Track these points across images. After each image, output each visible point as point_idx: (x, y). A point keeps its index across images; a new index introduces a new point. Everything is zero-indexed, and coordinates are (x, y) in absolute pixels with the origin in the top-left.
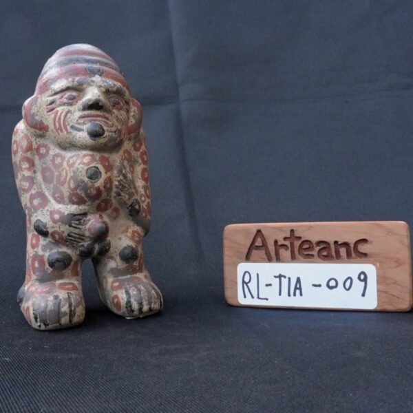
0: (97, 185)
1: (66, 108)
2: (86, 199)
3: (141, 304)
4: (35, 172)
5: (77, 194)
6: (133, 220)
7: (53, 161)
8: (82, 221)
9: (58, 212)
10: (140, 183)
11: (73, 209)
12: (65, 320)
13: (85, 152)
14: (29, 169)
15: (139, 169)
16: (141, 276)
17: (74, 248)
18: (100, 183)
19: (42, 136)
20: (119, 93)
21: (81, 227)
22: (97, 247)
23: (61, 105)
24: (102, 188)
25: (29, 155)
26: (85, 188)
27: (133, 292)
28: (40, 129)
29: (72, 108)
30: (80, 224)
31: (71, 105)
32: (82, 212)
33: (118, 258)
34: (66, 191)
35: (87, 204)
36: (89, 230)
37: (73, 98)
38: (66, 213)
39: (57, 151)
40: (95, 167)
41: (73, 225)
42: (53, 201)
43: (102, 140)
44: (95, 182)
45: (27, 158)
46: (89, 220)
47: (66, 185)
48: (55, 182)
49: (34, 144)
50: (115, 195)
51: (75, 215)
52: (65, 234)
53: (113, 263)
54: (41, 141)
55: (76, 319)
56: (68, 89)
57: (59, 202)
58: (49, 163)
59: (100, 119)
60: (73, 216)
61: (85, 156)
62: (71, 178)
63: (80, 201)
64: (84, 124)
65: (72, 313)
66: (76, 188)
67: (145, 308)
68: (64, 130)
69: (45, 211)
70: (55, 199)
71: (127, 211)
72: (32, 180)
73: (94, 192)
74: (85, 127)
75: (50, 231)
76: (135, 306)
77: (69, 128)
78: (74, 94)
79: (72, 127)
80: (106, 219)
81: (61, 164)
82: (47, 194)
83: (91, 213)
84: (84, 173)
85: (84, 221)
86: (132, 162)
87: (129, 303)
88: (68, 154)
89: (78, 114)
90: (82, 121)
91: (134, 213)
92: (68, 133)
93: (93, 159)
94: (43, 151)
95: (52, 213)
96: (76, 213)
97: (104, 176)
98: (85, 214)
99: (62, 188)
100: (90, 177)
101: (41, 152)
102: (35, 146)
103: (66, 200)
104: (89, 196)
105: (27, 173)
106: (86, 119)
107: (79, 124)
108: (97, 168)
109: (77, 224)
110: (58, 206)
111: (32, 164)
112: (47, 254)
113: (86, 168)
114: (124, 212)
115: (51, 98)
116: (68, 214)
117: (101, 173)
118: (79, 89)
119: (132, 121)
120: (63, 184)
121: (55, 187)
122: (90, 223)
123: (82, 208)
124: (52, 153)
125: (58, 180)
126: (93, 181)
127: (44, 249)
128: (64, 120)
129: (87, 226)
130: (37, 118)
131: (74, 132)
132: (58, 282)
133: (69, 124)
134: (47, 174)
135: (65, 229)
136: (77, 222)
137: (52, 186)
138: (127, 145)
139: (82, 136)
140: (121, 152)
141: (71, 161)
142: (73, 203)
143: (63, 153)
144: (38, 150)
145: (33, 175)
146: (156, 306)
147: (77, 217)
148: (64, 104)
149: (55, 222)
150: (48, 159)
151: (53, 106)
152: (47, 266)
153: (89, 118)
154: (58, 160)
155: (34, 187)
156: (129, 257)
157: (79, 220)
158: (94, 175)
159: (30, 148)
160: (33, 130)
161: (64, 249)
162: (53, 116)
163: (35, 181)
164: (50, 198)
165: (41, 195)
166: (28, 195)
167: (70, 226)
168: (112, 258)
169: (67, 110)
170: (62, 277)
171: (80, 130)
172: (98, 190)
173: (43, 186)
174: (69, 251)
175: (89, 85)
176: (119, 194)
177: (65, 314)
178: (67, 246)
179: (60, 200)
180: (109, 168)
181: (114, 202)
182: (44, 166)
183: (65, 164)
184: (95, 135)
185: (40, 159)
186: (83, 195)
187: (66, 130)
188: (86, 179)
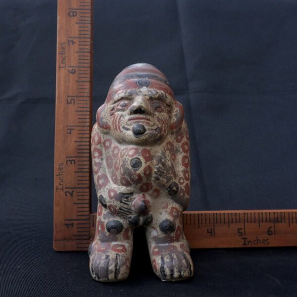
0: (138, 172)
1: (120, 113)
2: (131, 182)
3: (172, 271)
4: (102, 159)
5: (125, 178)
6: (172, 198)
7: (113, 151)
8: (129, 199)
9: (113, 191)
10: (180, 169)
11: (123, 189)
12: (111, 276)
13: (131, 146)
14: (98, 157)
15: (180, 157)
16: (177, 245)
17: (125, 218)
18: (140, 170)
19: (107, 133)
20: (160, 99)
21: (128, 203)
22: (141, 219)
23: (117, 111)
24: (142, 175)
25: (99, 147)
26: (130, 175)
27: (167, 260)
28: (106, 128)
29: (124, 113)
30: (128, 201)
31: (123, 110)
32: (129, 192)
34: (119, 175)
35: (132, 186)
36: (134, 206)
37: (125, 106)
38: (119, 192)
39: (117, 144)
40: (137, 158)
41: (123, 201)
42: (111, 182)
43: (143, 137)
44: (137, 170)
45: (97, 149)
46: (134, 198)
47: (119, 171)
48: (113, 168)
49: (102, 138)
50: (154, 179)
51: (124, 194)
52: (118, 208)
53: (154, 233)
54: (107, 137)
55: (120, 277)
56: (122, 99)
58: (111, 153)
59: (143, 120)
60: (123, 194)
61: (131, 149)
62: (122, 165)
63: (127, 184)
64: (131, 125)
65: (117, 272)
66: (124, 174)
68: (118, 130)
69: (105, 189)
70: (113, 180)
71: (167, 191)
72: (99, 165)
73: (136, 178)
74: (131, 127)
75: (108, 204)
77: (121, 128)
78: (126, 102)
79: (124, 127)
80: (148, 198)
81: (117, 154)
82: (109, 176)
83: (137, 193)
84: (129, 162)
85: (131, 199)
86: (174, 152)
87: (162, 268)
88: (122, 147)
89: (128, 117)
90: (129, 123)
91: (173, 193)
92: (121, 132)
93: (136, 152)
94: (107, 144)
95: (110, 191)
96: (125, 192)
97: (144, 165)
99: (117, 173)
100: (133, 166)
101: (107, 145)
102: (103, 140)
103: (119, 181)
104: (132, 180)
105: (97, 160)
106: (132, 121)
107: (128, 125)
108: (139, 159)
109: (125, 201)
110: (114, 186)
111: (101, 154)
112: (106, 221)
113: (130, 159)
114: (164, 192)
115: (112, 106)
116: (120, 193)
117: (141, 163)
118: (129, 98)
119: (174, 119)
120: (117, 170)
121: (113, 171)
122: (135, 201)
123: (129, 188)
124: (113, 145)
125: (115, 166)
126: (135, 169)
127: (105, 217)
128: (119, 122)
129: (133, 203)
130: (104, 120)
131: (125, 131)
132: (114, 243)
133: (121, 125)
134: (109, 161)
135: (118, 204)
136: (126, 199)
137: (111, 170)
138: (170, 138)
139: (130, 134)
140: (164, 144)
141: (123, 153)
142: (123, 185)
143: (119, 146)
144: (104, 143)
145: (101, 162)
146: (185, 274)
147: (126, 196)
148: (119, 110)
149: (111, 198)
150: (111, 150)
151: (113, 111)
152: (106, 230)
153: (135, 121)
154: (116, 152)
155: (101, 170)
156: (167, 229)
157: (127, 198)
158: (136, 164)
159: (99, 142)
160: (101, 129)
161: (118, 219)
162: (113, 119)
163: (102, 166)
164: (110, 179)
165: (105, 176)
166: (97, 176)
167: (121, 202)
168: (154, 228)
169: (120, 115)
170: (116, 240)
171: (128, 129)
172: (139, 176)
173: (107, 170)
174: (121, 221)
175: (137, 94)
176: (158, 179)
177: (112, 272)
178: (120, 216)
179: (115, 182)
180: (149, 158)
181: (154, 185)
182: (108, 155)
183: (119, 155)
184: (137, 133)
185: (105, 150)
186: (129, 179)
187: (120, 129)
188: (130, 168)
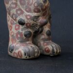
9: (29, 15)
26: (42, 6)
30: (37, 20)
33: (45, 34)
34: (32, 7)
36: (40, 22)
46: (40, 19)
48: (26, 5)
52: (31, 24)
57: (28, 12)
63: (38, 11)
66: (37, 6)
67: (58, 51)
69: (23, 15)
72: (16, 4)
75: (26, 22)
76: (55, 50)
82: (22, 9)
83: (41, 16)
95: (26, 16)
96: (36, 16)
98: (39, 17)
99: (30, 7)
100: (44, 2)
103: (32, 11)
104: (42, 9)
110: (28, 14)
112: (23, 32)
116: (33, 16)
120: (31, 5)
121: (26, 6)
123: (39, 14)
125: (28, 3)
127: (22, 30)
132: (27, 42)
134: (22, 2)
135: (32, 22)
137: (25, 6)
142: (35, 12)
145: (16, 2)
149: (28, 19)
152: (24, 36)
157: (37, 18)
161: (30, 30)
165: (20, 9)
166: (15, 10)
167: (34, 21)
170: (28, 41)
174: (31, 31)
178: (31, 29)
186: (40, 9)
188: (42, 3)
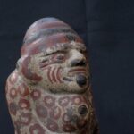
1: (58, 65)
4: (31, 110)
7: (45, 101)
14: (27, 108)
18: (87, 116)
19: (35, 84)
23: (53, 63)
25: (26, 98)
29: (62, 65)
31: (61, 63)
37: (62, 58)
39: (47, 94)
42: (48, 131)
44: (84, 116)
45: (25, 100)
49: (29, 89)
54: (35, 87)
56: (58, 52)
58: (42, 103)
59: (82, 71)
68: (57, 81)
74: (74, 78)
77: (61, 79)
79: (64, 78)
81: (53, 104)
84: (77, 110)
89: (68, 69)
90: (71, 74)
93: (81, 100)
94: (36, 94)
102: (30, 91)
105: (26, 111)
108: (85, 106)
113: (78, 107)
115: (43, 59)
117: (87, 109)
118: (65, 52)
124: (43, 95)
128: (57, 73)
130: (33, 72)
131: (66, 82)
133: (61, 76)
139: (73, 84)
141: (63, 102)
143: (53, 95)
144: (32, 94)
148: (56, 62)
150: (41, 100)
151: (46, 63)
153: (76, 72)
154: (49, 101)
158: (83, 111)
159: (26, 93)
160: (30, 80)
162: (46, 70)
163: (32, 117)
164: (45, 128)
171: (70, 80)
173: (38, 120)
179: (54, 130)
182: (38, 105)
183: (57, 104)
184: (82, 83)
185: (34, 100)
